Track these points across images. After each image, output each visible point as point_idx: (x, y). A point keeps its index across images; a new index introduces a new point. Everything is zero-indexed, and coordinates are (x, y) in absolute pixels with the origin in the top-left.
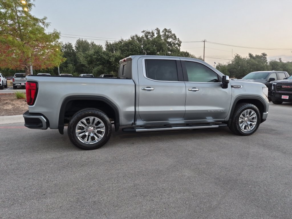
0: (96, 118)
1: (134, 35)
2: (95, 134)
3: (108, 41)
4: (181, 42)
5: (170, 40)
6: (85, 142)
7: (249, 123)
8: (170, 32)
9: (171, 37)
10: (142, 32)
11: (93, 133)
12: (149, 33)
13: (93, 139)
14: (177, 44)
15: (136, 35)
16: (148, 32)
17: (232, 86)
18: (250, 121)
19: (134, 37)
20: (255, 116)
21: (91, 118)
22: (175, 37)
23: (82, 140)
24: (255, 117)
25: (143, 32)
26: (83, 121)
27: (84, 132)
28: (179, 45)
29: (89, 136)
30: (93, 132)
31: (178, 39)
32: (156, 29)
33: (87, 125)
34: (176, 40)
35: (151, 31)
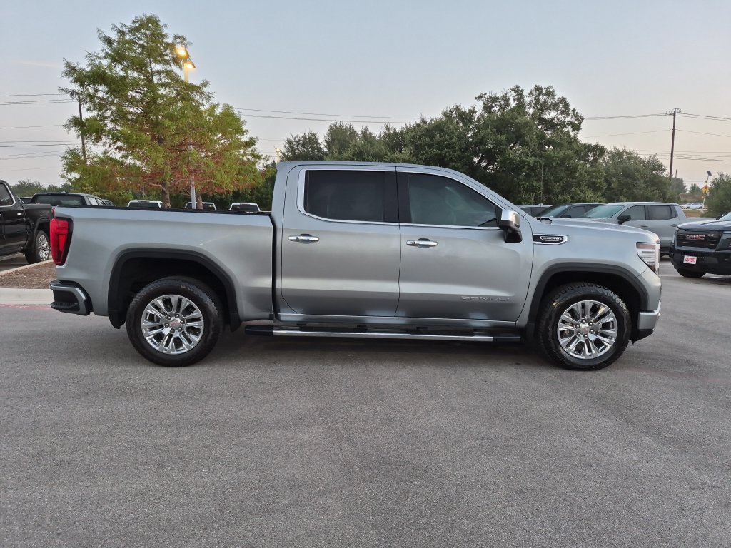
0: (184, 299)
1: (452, 106)
2: (183, 333)
3: (391, 126)
4: (583, 119)
5: (550, 115)
6: (161, 348)
7: (592, 337)
8: (550, 94)
9: (554, 107)
10: (476, 98)
11: (179, 331)
12: (495, 99)
13: (178, 343)
14: (571, 123)
15: (457, 107)
16: (491, 98)
17: (536, 238)
18: (596, 333)
19: (451, 112)
20: (612, 319)
21: (174, 298)
22: (566, 106)
23: (155, 344)
24: (612, 322)
25: (480, 97)
26: (156, 304)
27: (162, 327)
28: (577, 128)
29: (170, 336)
30: (180, 328)
31: (574, 111)
32: (512, 90)
33: (166, 312)
34: (568, 115)
35: (499, 95)
